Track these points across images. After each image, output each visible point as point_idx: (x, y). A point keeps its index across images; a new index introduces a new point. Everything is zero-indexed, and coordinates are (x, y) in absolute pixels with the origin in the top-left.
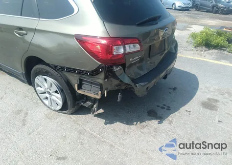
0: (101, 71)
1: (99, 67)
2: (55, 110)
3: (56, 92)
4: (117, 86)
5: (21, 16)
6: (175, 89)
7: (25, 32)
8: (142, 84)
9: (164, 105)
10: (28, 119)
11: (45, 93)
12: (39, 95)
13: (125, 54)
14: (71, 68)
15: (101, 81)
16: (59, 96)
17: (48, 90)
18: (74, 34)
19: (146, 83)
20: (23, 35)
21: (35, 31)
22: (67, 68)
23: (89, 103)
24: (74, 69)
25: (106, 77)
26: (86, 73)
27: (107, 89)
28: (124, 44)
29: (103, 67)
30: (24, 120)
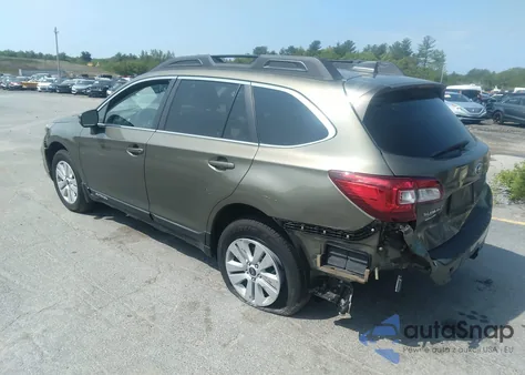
0: (374, 232)
1: (370, 226)
2: (258, 307)
3: (270, 270)
4: (395, 261)
5: (222, 137)
6: (488, 282)
7: (232, 164)
8: (443, 261)
9: (474, 313)
10: (214, 319)
11: (243, 272)
12: (230, 275)
13: (417, 204)
14: (314, 226)
15: (370, 251)
16: (275, 278)
17: (253, 266)
18: (327, 169)
19: (448, 260)
20: (225, 168)
21: (252, 162)
22: (306, 225)
23: (330, 296)
24: (320, 227)
25: (381, 243)
26: (343, 234)
27: (378, 266)
28: (416, 188)
29: (378, 225)
30: (207, 321)
